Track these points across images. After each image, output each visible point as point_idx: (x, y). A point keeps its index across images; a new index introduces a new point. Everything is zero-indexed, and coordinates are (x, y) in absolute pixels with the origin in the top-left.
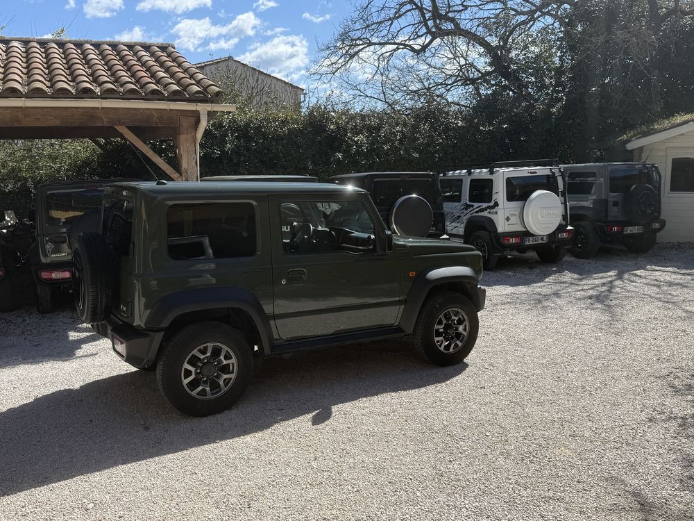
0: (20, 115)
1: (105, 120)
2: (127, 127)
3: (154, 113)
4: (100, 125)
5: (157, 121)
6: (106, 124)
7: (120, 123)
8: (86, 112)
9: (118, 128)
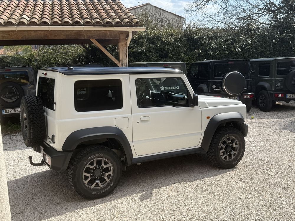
0: (48, 34)
1: (86, 36)
2: (95, 39)
3: (108, 32)
4: (83, 38)
5: (109, 36)
6: (86, 38)
7: (92, 38)
8: (77, 33)
9: (91, 40)
